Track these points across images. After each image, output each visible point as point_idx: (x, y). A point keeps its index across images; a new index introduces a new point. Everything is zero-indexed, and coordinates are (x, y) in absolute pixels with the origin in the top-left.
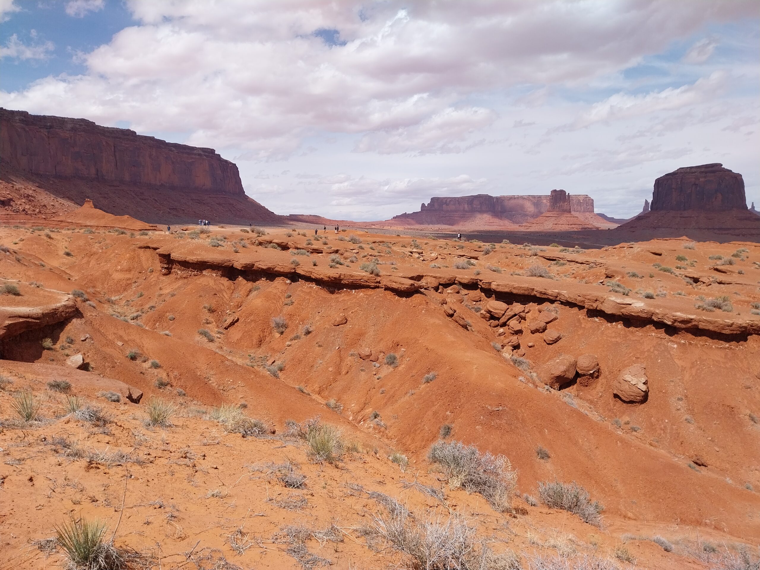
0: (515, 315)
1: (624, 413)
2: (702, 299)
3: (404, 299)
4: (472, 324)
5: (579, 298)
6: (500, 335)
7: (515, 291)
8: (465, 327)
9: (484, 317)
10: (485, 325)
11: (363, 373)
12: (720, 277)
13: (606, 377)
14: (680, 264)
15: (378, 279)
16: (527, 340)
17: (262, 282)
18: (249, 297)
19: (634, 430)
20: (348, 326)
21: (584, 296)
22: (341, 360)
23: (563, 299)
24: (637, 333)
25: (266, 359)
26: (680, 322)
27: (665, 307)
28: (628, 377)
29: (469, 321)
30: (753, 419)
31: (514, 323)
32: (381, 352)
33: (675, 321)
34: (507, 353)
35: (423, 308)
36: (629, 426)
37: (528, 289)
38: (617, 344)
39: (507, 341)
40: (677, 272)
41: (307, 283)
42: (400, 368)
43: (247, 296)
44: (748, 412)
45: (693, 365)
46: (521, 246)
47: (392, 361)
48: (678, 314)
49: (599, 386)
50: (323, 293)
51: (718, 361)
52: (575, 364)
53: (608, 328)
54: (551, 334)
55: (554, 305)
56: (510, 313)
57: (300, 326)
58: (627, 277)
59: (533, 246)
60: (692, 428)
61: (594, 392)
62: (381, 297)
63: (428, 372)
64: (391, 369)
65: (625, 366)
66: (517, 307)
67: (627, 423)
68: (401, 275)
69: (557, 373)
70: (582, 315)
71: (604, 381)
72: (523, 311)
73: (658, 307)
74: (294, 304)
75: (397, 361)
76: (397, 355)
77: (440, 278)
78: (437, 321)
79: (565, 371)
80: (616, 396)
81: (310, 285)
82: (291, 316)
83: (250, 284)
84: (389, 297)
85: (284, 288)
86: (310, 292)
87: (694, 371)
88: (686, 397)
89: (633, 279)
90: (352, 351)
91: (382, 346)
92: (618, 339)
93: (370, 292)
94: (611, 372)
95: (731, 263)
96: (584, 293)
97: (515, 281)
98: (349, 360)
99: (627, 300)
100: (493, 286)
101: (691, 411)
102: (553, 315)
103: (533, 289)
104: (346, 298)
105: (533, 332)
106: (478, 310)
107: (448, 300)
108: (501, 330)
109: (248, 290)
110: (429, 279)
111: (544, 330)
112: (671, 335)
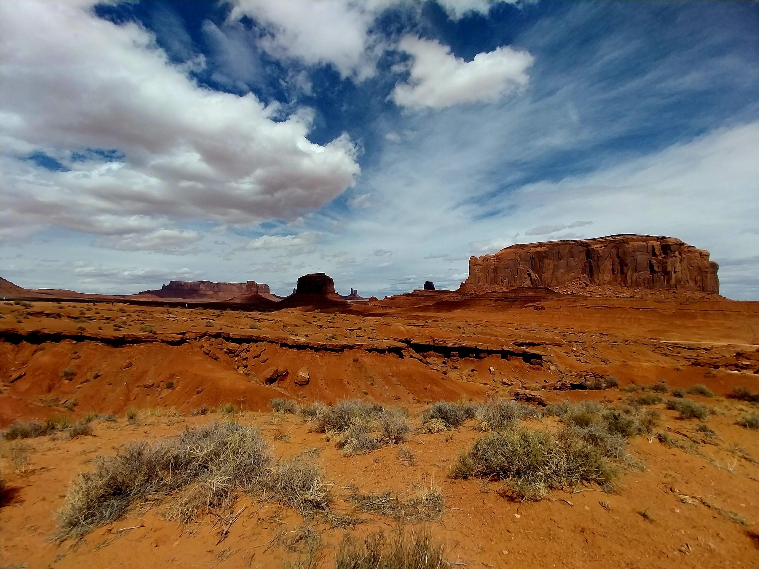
0: (244, 350)
1: (300, 390)
2: (327, 335)
3: (176, 347)
4: (220, 357)
5: (276, 339)
6: (236, 361)
7: (243, 338)
8: (216, 359)
9: (226, 352)
10: (226, 357)
11: (148, 396)
12: (330, 325)
13: (291, 375)
14: (314, 319)
15: (156, 336)
16: (252, 362)
17: (47, 344)
18: (34, 356)
19: (305, 397)
20: (134, 368)
21: (278, 337)
22: (129, 391)
23: (268, 340)
24: (303, 352)
25: (57, 400)
26: (321, 346)
27: (314, 340)
28: (301, 373)
29: (218, 355)
30: (348, 383)
31: (243, 354)
32: (161, 381)
33: (318, 345)
34: (241, 371)
35: (190, 352)
36: (303, 396)
37: (250, 336)
38: (295, 358)
39: (241, 364)
40: (314, 323)
41: (92, 342)
42: (177, 389)
43: (33, 355)
44: (347, 380)
45: (326, 364)
46: (238, 312)
47: (170, 386)
48: (319, 342)
49: (288, 380)
50: (108, 348)
51: (335, 361)
52: (276, 371)
53: (289, 351)
54: (263, 357)
55: (264, 343)
56: (240, 349)
57: (89, 373)
58: (293, 327)
59: (244, 312)
60: (327, 391)
61: (286, 383)
62: (158, 347)
63: (198, 388)
64: (170, 391)
65: (299, 369)
66: (245, 345)
67: (302, 395)
68: (171, 332)
69: (268, 377)
70: (278, 347)
71: (290, 377)
72: (248, 348)
73: (311, 340)
74: (82, 358)
75: (175, 385)
76: (174, 382)
77: (197, 332)
78: (200, 358)
79: (272, 375)
80: (296, 383)
81: (96, 343)
82: (79, 367)
83: (35, 347)
84: (164, 347)
85: (71, 347)
86: (96, 348)
87: (326, 367)
88: (324, 378)
89: (296, 327)
90: (138, 384)
91: (162, 378)
92: (295, 357)
93: (149, 345)
94: (293, 372)
95: (334, 319)
96: (278, 336)
97: (243, 332)
98: (136, 390)
99: (298, 338)
100: (231, 335)
101: (326, 384)
102: (264, 348)
103: (253, 336)
104: (129, 350)
105: (254, 358)
106: (222, 349)
107: (204, 345)
108: (236, 359)
109: (34, 351)
110: (191, 334)
111: (260, 355)
112: (317, 352)
